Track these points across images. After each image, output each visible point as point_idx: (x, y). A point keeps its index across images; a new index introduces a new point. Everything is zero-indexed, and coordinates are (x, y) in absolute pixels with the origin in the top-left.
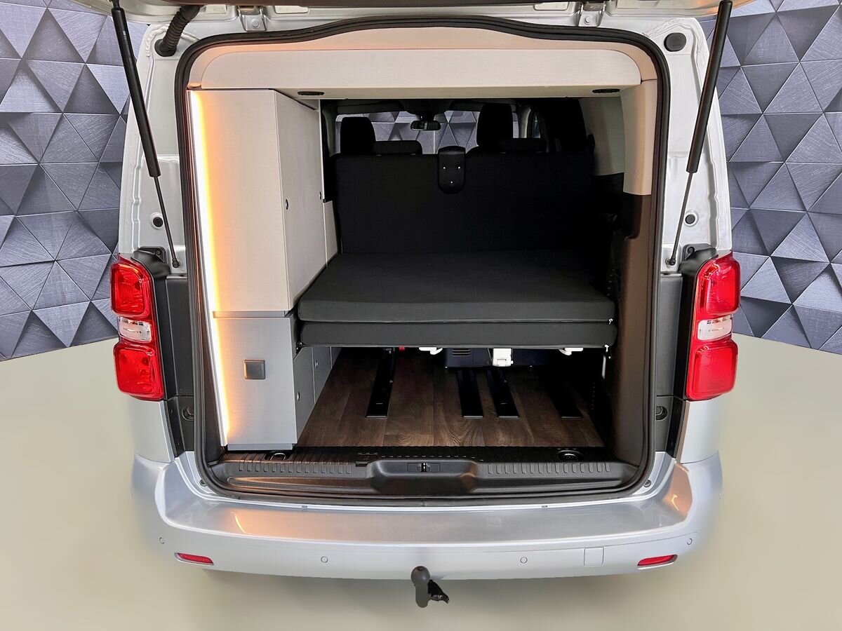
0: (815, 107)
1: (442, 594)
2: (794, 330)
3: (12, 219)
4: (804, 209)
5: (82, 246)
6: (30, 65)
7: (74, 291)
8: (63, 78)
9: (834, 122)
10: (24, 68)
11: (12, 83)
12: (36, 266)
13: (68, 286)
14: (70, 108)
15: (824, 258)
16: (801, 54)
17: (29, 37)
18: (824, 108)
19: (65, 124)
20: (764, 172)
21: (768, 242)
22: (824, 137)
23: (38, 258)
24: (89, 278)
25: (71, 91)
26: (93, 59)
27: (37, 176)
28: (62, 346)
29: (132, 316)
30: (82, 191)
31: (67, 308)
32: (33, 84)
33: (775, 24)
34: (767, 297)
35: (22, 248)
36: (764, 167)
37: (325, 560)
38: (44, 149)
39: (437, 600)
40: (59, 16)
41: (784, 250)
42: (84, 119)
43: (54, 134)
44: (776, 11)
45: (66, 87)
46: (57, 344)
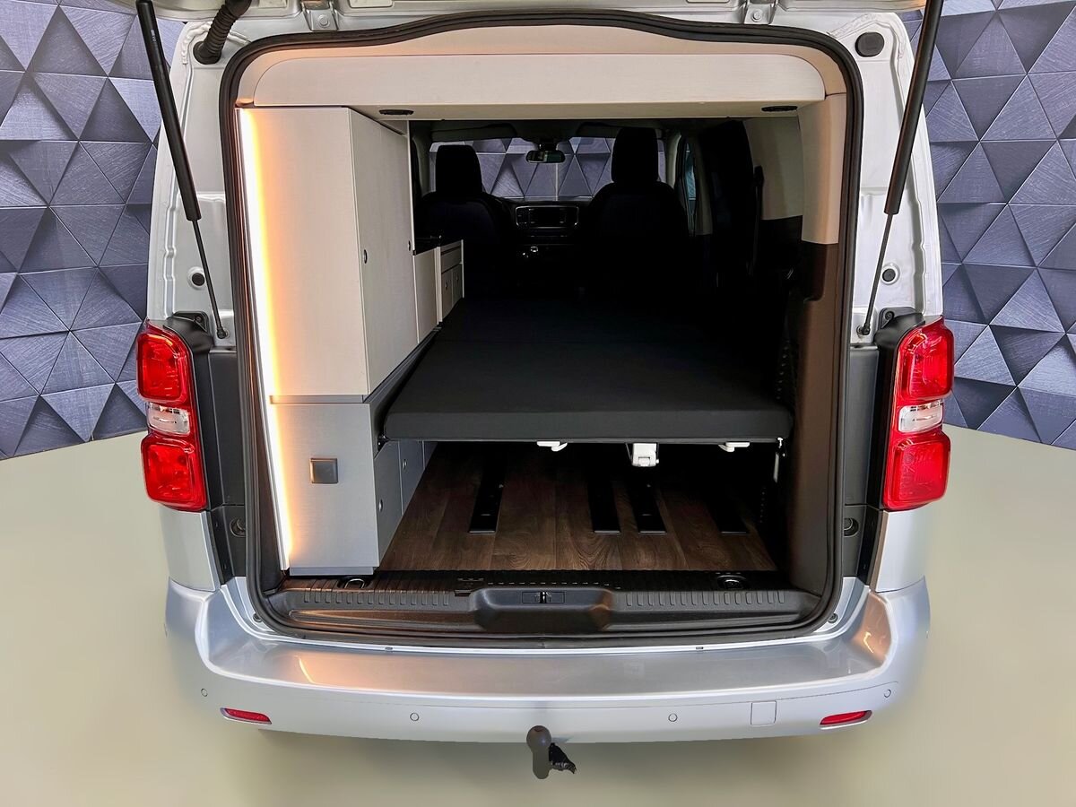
0: (1048, 133)
1: (568, 761)
2: (1020, 420)
3: (14, 277)
4: (1033, 265)
5: (103, 312)
6: (37, 79)
7: (94, 371)
8: (80, 95)
9: (1071, 152)
10: (29, 83)
11: (14, 102)
12: (45, 337)
13: (86, 363)
14: (88, 134)
15: (1058, 327)
16: (1028, 64)
17: (35, 43)
18: (1059, 134)
19: (83, 154)
20: (980, 216)
21: (985, 306)
22: (1058, 172)
23: (48, 328)
24: (113, 353)
25: (89, 113)
26: (118, 71)
27: (46, 222)
28: (79, 441)
29: (165, 402)
30: (104, 242)
31: (85, 391)
32: (40, 104)
33: (995, 24)
34: (984, 376)
35: (27, 315)
36: (982, 210)
37: (415, 717)
38: (55, 187)
39: (561, 769)
40: (73, 16)
41: (1007, 317)
42: (107, 149)
43: (67, 168)
44: (997, 9)
45: (83, 108)
46: (74, 439)
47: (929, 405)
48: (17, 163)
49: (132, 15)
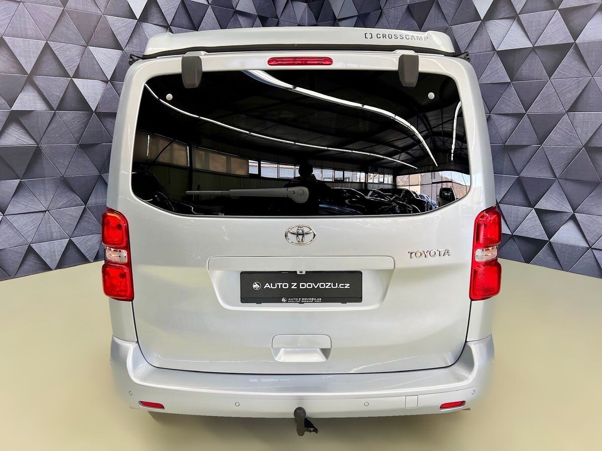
0: (561, 109)
1: (313, 427)
2: (551, 259)
3: (18, 182)
4: (556, 177)
5: (65, 200)
6: (34, 79)
7: (60, 231)
8: (56, 87)
9: (573, 119)
10: (30, 81)
11: (22, 91)
12: (34, 214)
13: (55, 228)
14: (61, 107)
15: (569, 209)
16: (550, 74)
17: (34, 60)
18: (567, 110)
19: (57, 118)
20: (528, 152)
21: (532, 199)
22: (567, 129)
23: (35, 209)
24: (69, 222)
25: (61, 96)
26: (77, 75)
27: (37, 153)
28: (50, 269)
29: (114, 246)
30: (67, 163)
31: (54, 243)
32: (36, 92)
33: (533, 54)
34: (532, 235)
35: (25, 202)
36: (528, 149)
37: (237, 404)
38: (42, 135)
39: (310, 431)
40: (55, 47)
41: (543, 204)
42: (70, 115)
43: (49, 125)
44: (533, 46)
45: (58, 94)
46: (46, 268)
47: (490, 248)
48: (23, 122)
49: (85, 46)
